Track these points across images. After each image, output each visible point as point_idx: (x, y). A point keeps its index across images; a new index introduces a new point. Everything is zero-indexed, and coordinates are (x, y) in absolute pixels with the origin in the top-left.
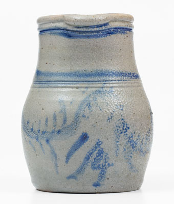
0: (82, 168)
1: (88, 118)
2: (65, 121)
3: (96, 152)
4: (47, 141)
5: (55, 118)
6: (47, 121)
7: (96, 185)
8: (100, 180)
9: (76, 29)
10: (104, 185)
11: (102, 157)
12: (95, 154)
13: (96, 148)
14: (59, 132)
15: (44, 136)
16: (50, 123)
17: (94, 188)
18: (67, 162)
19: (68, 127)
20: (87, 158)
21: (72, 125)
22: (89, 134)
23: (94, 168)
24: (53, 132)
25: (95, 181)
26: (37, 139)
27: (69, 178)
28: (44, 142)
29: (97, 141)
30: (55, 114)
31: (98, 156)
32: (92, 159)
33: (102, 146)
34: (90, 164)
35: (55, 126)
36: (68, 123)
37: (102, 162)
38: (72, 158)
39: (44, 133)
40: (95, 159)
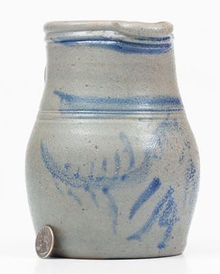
0: (148, 225)
1: (160, 158)
2: (132, 163)
3: (166, 203)
4: (105, 190)
5: (117, 159)
6: (104, 163)
7: (161, 246)
8: (165, 240)
9: (138, 41)
10: (168, 246)
11: (171, 209)
12: (164, 207)
13: (167, 197)
14: (123, 178)
15: (101, 183)
16: (111, 166)
17: (159, 250)
18: (131, 217)
19: (137, 170)
20: (156, 212)
21: (141, 168)
22: (161, 181)
23: (161, 224)
24: (115, 178)
25: (160, 240)
26: (87, 188)
27: (130, 238)
28: (99, 192)
29: (169, 189)
30: (116, 154)
31: (167, 209)
32: (161, 212)
33: (173, 195)
34: (158, 219)
35: (118, 170)
36: (137, 165)
37: (170, 217)
38: (138, 213)
39: (100, 179)
40: (164, 212)
